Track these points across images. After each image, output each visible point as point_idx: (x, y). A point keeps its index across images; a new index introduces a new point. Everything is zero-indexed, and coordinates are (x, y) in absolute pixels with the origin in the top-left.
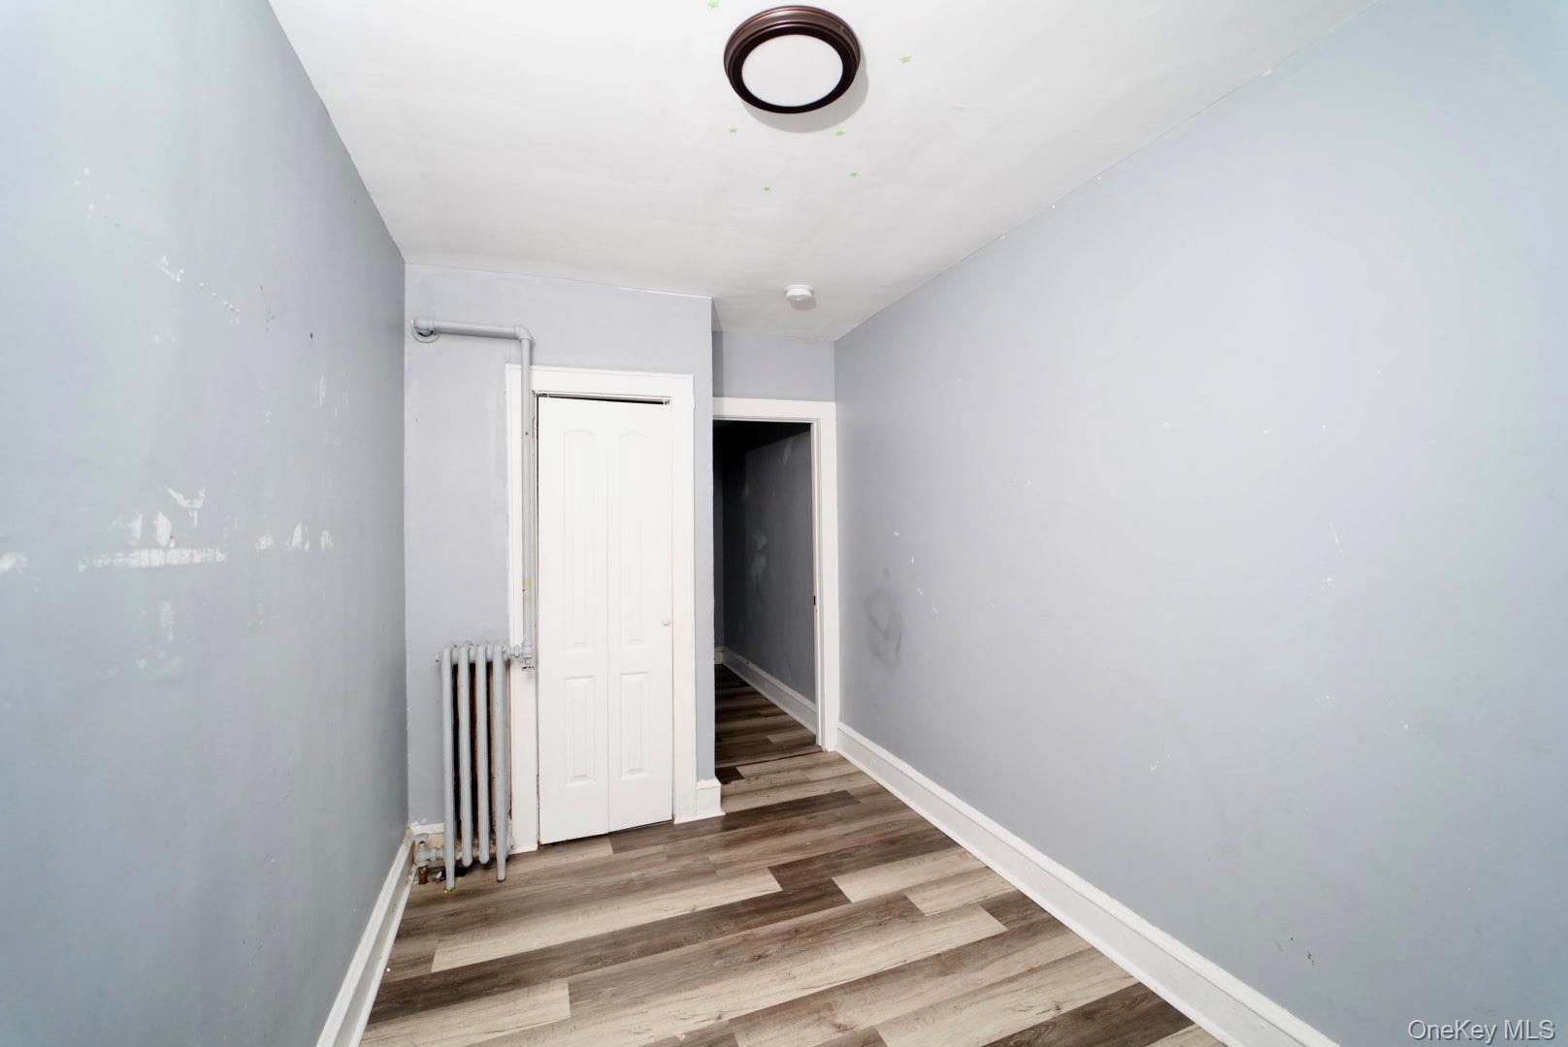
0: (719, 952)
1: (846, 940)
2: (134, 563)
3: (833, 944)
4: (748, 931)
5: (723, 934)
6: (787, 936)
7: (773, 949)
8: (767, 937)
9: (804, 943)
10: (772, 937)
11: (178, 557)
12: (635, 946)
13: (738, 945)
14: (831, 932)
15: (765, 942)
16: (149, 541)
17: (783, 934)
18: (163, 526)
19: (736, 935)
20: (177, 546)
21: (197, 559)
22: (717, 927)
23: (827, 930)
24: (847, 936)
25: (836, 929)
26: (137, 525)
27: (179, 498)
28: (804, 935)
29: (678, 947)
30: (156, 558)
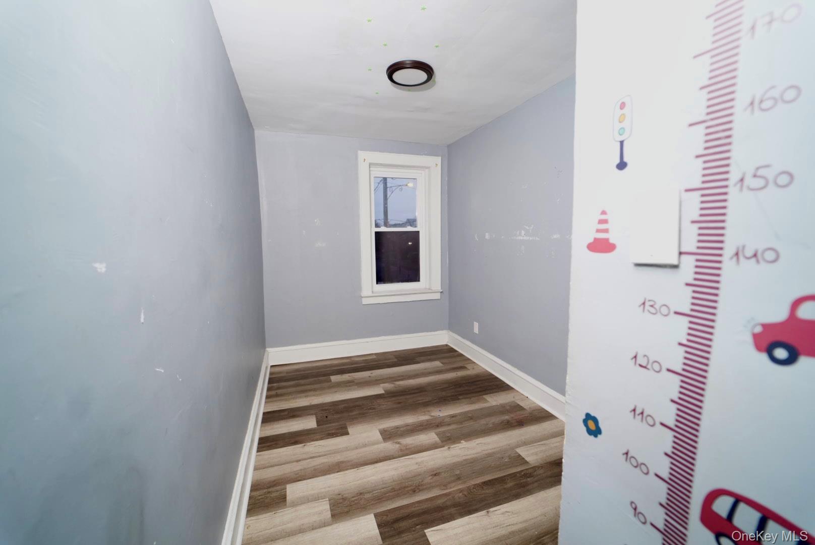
0: (459, 479)
1: (386, 484)
2: (517, 238)
3: (394, 481)
4: (445, 492)
5: (461, 491)
6: (421, 488)
7: (428, 480)
8: (433, 487)
9: (410, 483)
10: (430, 488)
11: (525, 238)
12: (510, 484)
13: (449, 483)
14: (393, 490)
15: (434, 484)
16: (520, 235)
17: (423, 490)
18: (523, 232)
19: (452, 490)
20: (526, 236)
21: (531, 239)
22: (466, 496)
23: (395, 491)
24: (384, 486)
25: (390, 492)
26: (518, 233)
27: (527, 227)
28: (409, 488)
29: (484, 482)
30: (522, 238)
